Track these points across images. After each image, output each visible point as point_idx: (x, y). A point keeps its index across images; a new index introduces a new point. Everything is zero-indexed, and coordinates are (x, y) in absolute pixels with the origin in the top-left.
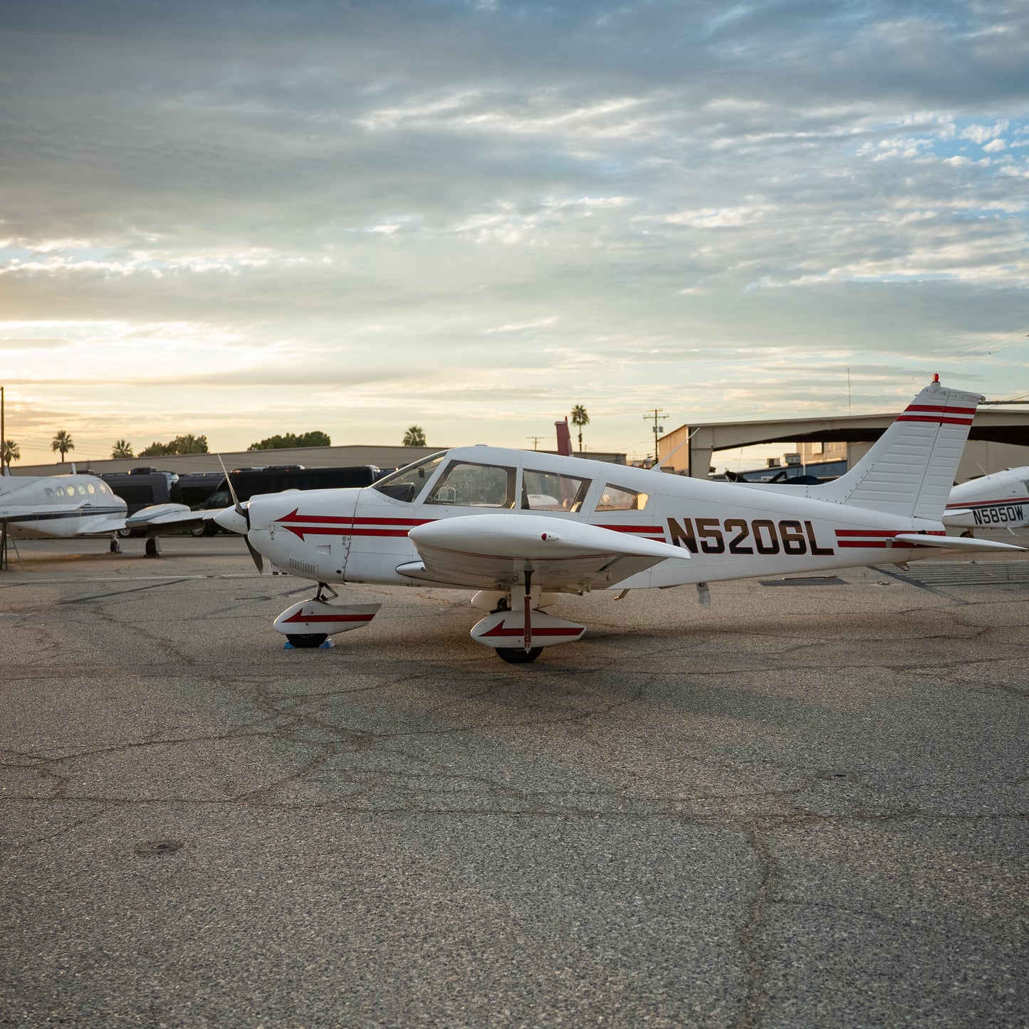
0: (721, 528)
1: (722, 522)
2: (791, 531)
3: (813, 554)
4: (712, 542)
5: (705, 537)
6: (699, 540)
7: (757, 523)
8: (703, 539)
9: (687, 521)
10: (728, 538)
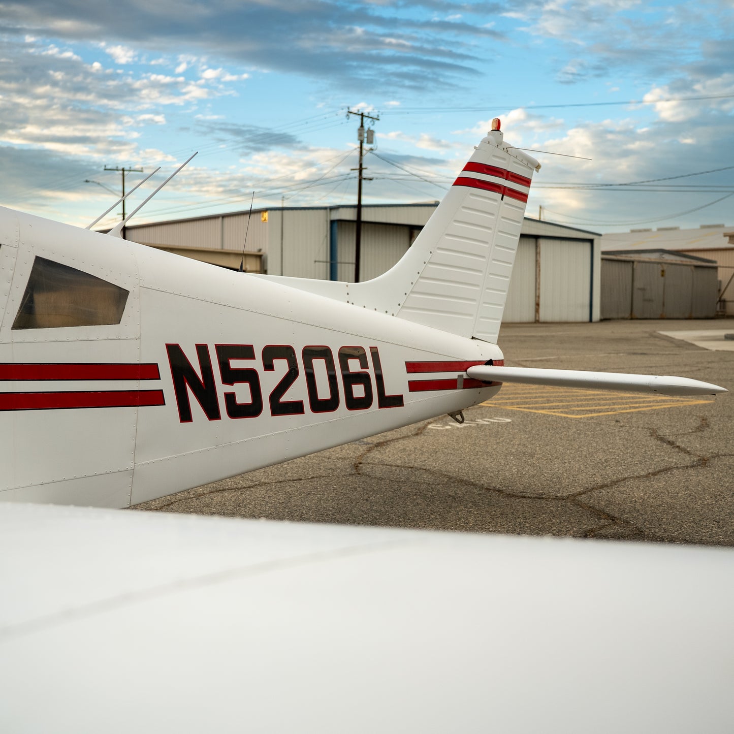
0: (257, 364)
1: (258, 353)
2: (354, 366)
3: (381, 405)
4: (243, 393)
5: (232, 384)
6: (221, 389)
7: (311, 353)
8: (229, 389)
9: (202, 350)
10: (269, 382)
